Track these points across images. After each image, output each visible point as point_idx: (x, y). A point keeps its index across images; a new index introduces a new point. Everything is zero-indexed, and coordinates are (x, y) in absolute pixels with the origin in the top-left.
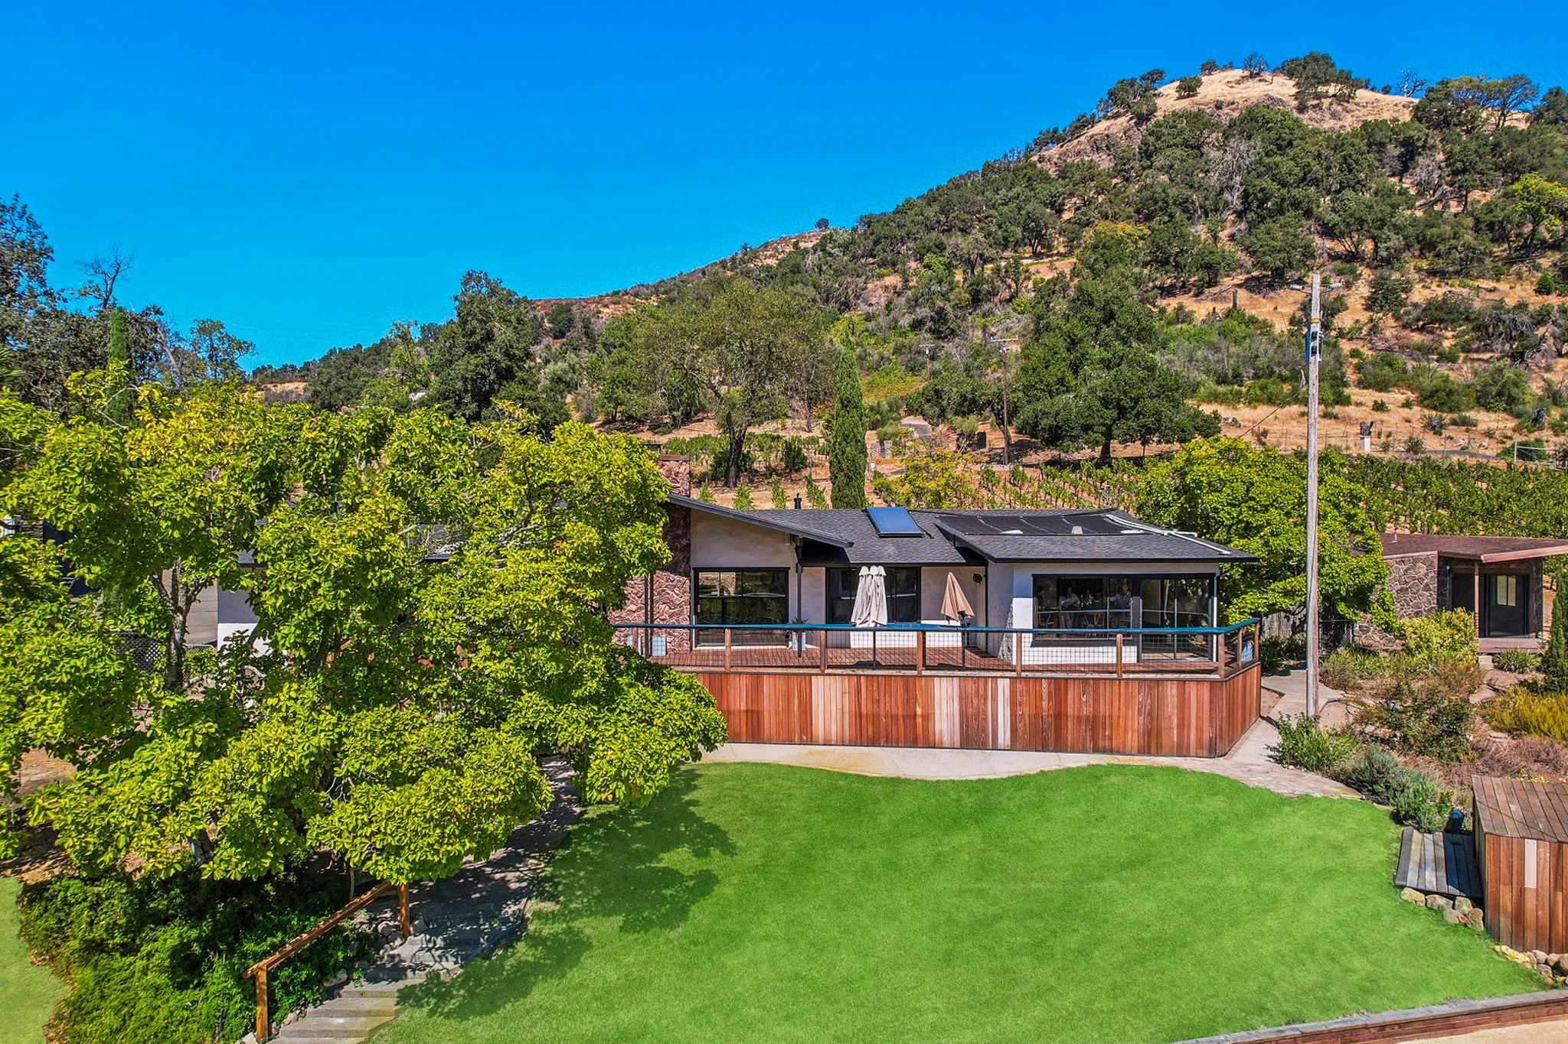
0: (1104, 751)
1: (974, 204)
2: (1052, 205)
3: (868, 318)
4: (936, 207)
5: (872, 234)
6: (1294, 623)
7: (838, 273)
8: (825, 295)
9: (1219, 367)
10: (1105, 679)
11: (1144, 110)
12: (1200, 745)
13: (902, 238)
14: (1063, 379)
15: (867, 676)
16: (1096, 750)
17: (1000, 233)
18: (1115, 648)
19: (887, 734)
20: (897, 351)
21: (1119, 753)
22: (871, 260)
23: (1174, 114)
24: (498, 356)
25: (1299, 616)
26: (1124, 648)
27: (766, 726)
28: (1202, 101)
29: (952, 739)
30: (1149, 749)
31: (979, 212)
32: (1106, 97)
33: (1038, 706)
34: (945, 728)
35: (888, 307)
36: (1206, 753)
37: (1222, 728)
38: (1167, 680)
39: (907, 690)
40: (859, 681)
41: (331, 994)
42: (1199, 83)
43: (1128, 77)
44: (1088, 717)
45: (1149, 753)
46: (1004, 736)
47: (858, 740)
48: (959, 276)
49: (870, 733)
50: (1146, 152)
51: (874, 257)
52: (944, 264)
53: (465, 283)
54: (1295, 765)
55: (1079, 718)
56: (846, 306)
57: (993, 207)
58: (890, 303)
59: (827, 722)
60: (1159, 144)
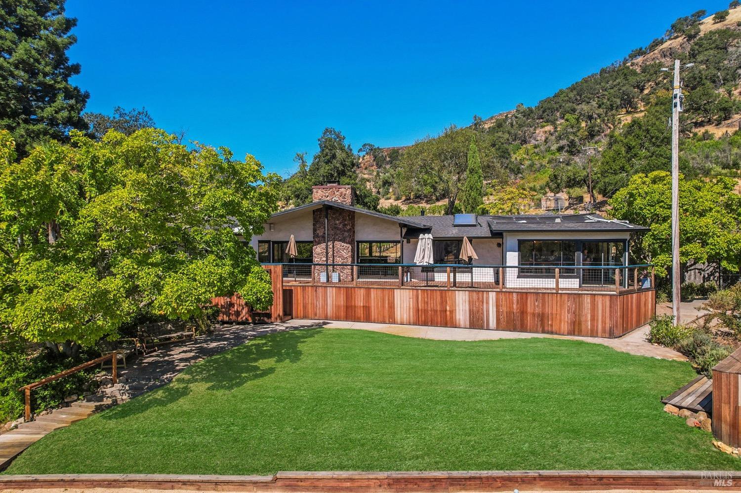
0: (548, 333)
1: (595, 90)
2: (638, 87)
3: (536, 147)
4: (575, 92)
5: (542, 108)
6: (704, 276)
7: (520, 126)
8: (514, 137)
9: (724, 160)
10: (548, 293)
11: (693, 32)
12: (604, 331)
13: (557, 108)
14: (623, 167)
15: (422, 290)
16: (543, 332)
17: (608, 102)
18: (555, 280)
19: (432, 319)
20: (549, 162)
21: (556, 334)
22: (541, 120)
23: (711, 32)
24: (338, 165)
25: (707, 272)
26: (560, 280)
27: (373, 314)
28: (729, 23)
29: (465, 323)
30: (574, 331)
31: (598, 93)
32: (670, 29)
33: (511, 307)
34: (462, 318)
35: (546, 141)
36: (607, 335)
37: (617, 321)
38: (585, 294)
39: (442, 297)
40: (417, 292)
41: (68, 405)
42: (727, 14)
43: (683, 16)
44: (539, 314)
45: (574, 335)
46: (493, 322)
47: (417, 323)
48: (583, 124)
49: (423, 319)
50: (693, 54)
51: (542, 118)
52: (575, 119)
53: (325, 133)
54: (658, 343)
55: (534, 314)
56: (524, 142)
57: (606, 90)
58: (547, 139)
59: (402, 313)
60: (701, 49)
